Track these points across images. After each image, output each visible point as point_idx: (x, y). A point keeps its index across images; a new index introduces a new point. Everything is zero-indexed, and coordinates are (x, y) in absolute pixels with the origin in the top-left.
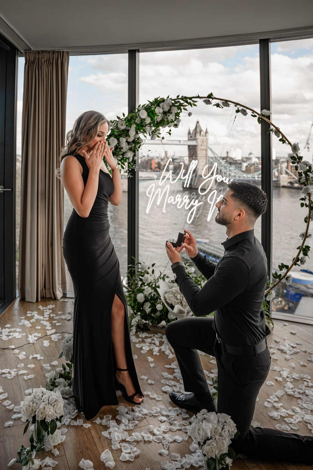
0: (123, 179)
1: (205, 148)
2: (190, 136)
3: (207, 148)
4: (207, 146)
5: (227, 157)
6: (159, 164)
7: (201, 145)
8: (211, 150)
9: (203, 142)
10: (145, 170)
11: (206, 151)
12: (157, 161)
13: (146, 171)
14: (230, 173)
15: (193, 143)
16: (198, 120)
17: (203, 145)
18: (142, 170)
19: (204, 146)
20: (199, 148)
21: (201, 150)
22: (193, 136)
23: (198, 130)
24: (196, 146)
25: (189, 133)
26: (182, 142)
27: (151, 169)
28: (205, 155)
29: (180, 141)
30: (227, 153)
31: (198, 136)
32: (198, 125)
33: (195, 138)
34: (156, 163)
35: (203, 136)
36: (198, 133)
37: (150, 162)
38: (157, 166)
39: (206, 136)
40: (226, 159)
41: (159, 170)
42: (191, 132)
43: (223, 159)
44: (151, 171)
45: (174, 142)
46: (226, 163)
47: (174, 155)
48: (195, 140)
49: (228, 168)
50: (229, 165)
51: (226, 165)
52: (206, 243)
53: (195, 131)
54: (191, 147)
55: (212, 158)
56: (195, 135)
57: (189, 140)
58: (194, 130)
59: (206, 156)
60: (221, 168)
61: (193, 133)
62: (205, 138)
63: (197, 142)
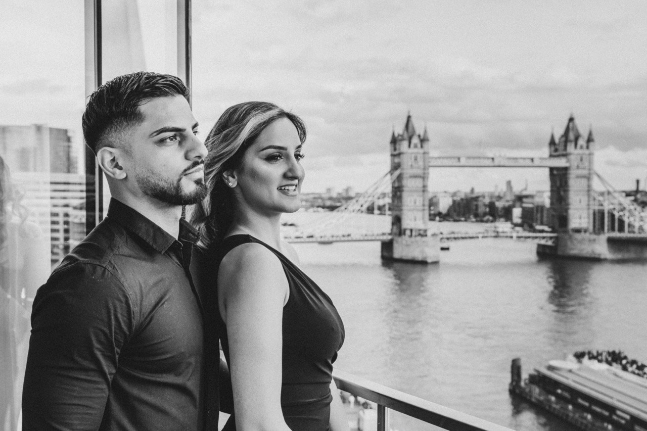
0: (415, 236)
1: (585, 172)
2: (553, 149)
3: (590, 174)
4: (590, 169)
5: (637, 191)
6: (492, 206)
7: (578, 167)
8: (599, 176)
9: (581, 160)
10: (463, 219)
11: (588, 178)
12: (487, 201)
13: (466, 221)
14: (641, 223)
15: (560, 163)
16: (572, 115)
17: (581, 166)
18: (457, 218)
19: (584, 168)
20: (573, 173)
21: (578, 177)
22: (561, 148)
23: (572, 136)
24: (566, 169)
25: (552, 143)
26: (537, 162)
27: (476, 215)
28: (586, 188)
29: (532, 160)
30: (638, 182)
31: (571, 148)
32: (571, 125)
33: (565, 153)
34: (485, 205)
35: (581, 147)
36: (571, 141)
37: (475, 203)
38: (488, 210)
39: (588, 147)
40: (635, 196)
41: (491, 218)
42: (557, 141)
43: (628, 194)
44: (477, 221)
45: (521, 162)
46: (635, 204)
47: (526, 189)
48: (565, 155)
49: (636, 213)
50: (639, 208)
51: (632, 207)
52: (570, 371)
53: (563, 139)
54: (555, 172)
55: (602, 194)
56: (565, 146)
57: (551, 156)
58: (562, 136)
59: (589, 191)
60: (621, 213)
61: (560, 142)
62: (587, 152)
63: (568, 161)
